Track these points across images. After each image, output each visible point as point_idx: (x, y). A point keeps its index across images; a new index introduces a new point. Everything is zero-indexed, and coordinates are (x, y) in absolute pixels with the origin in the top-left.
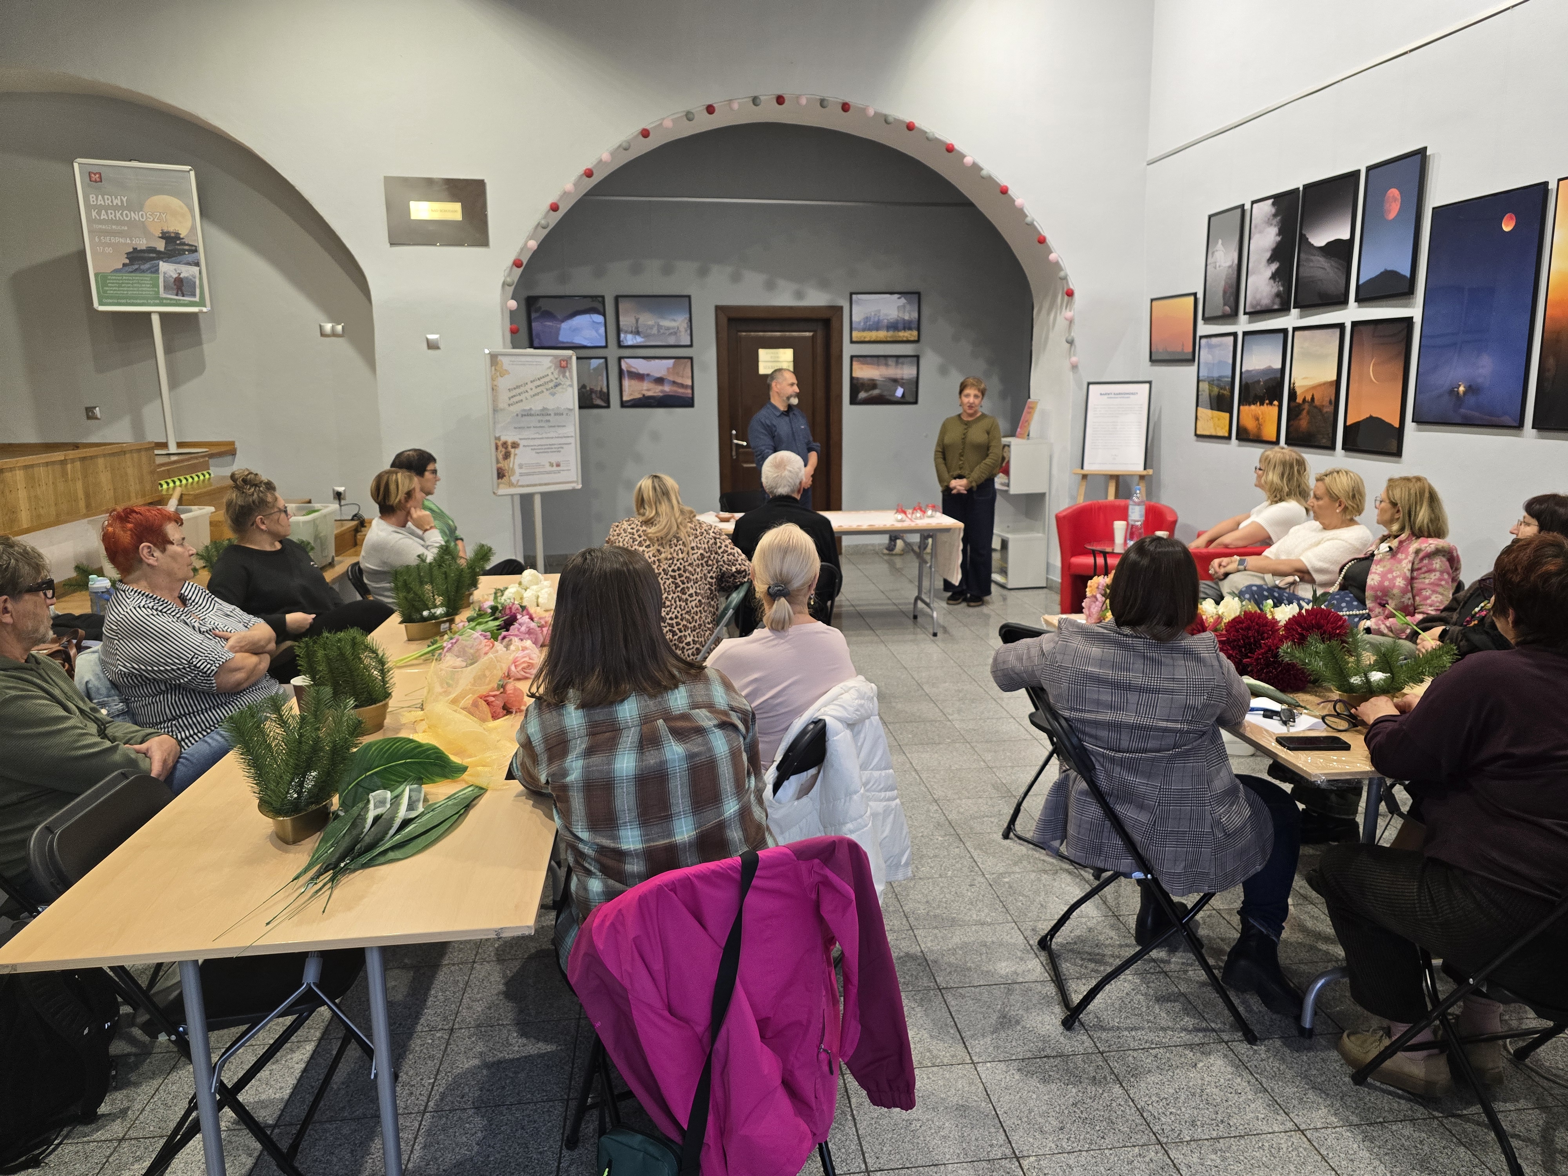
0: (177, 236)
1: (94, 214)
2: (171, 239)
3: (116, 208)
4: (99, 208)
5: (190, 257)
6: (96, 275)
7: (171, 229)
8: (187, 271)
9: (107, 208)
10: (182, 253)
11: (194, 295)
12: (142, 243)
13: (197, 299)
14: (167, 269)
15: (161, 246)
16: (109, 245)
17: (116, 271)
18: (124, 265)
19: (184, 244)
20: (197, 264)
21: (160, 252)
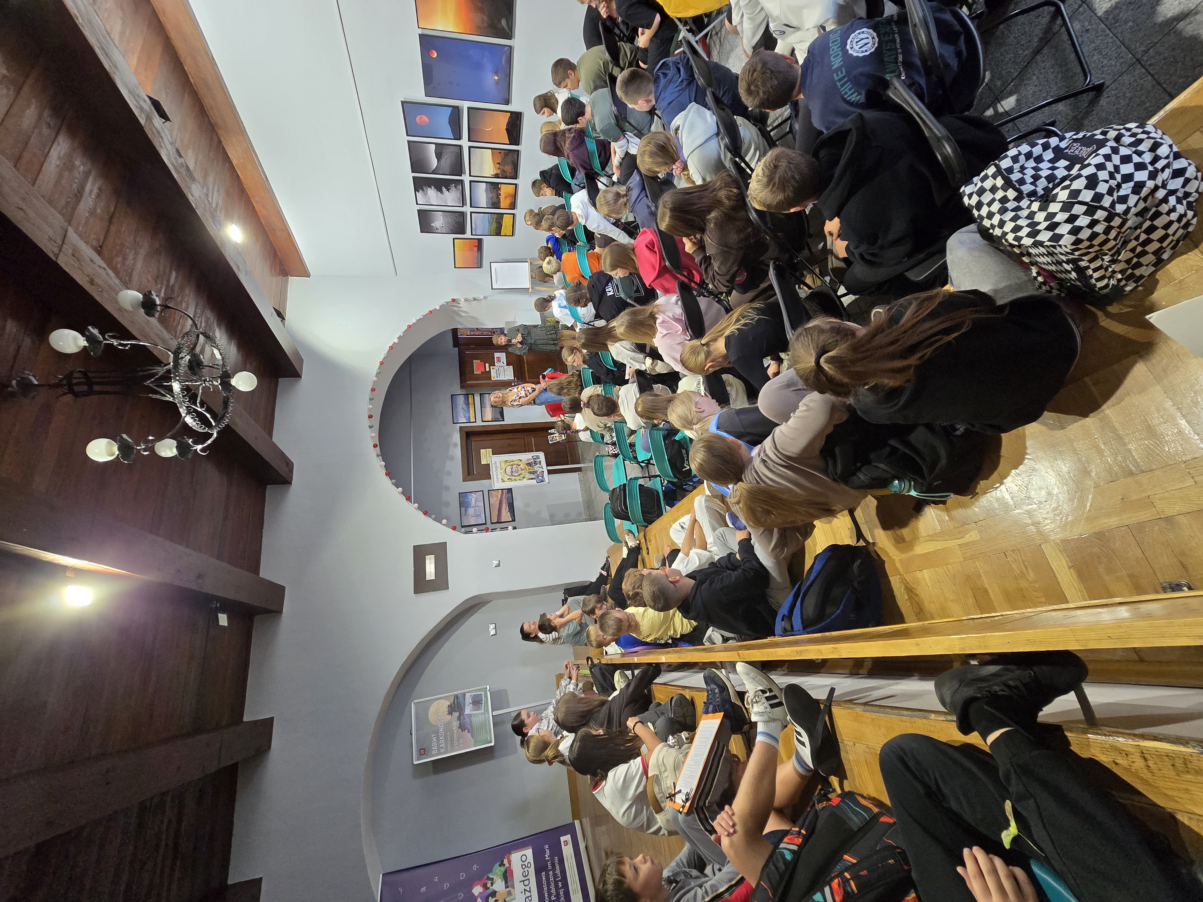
0: (450, 706)
1: (442, 750)
2: (452, 709)
3: (438, 739)
4: (439, 748)
5: (461, 698)
6: (475, 746)
7: (447, 710)
8: (468, 699)
9: (438, 745)
10: (459, 703)
11: (481, 694)
12: (456, 724)
13: (483, 693)
14: (468, 710)
15: (456, 714)
16: (458, 741)
17: (472, 736)
18: (468, 732)
19: (454, 702)
20: (464, 695)
21: (460, 714)
